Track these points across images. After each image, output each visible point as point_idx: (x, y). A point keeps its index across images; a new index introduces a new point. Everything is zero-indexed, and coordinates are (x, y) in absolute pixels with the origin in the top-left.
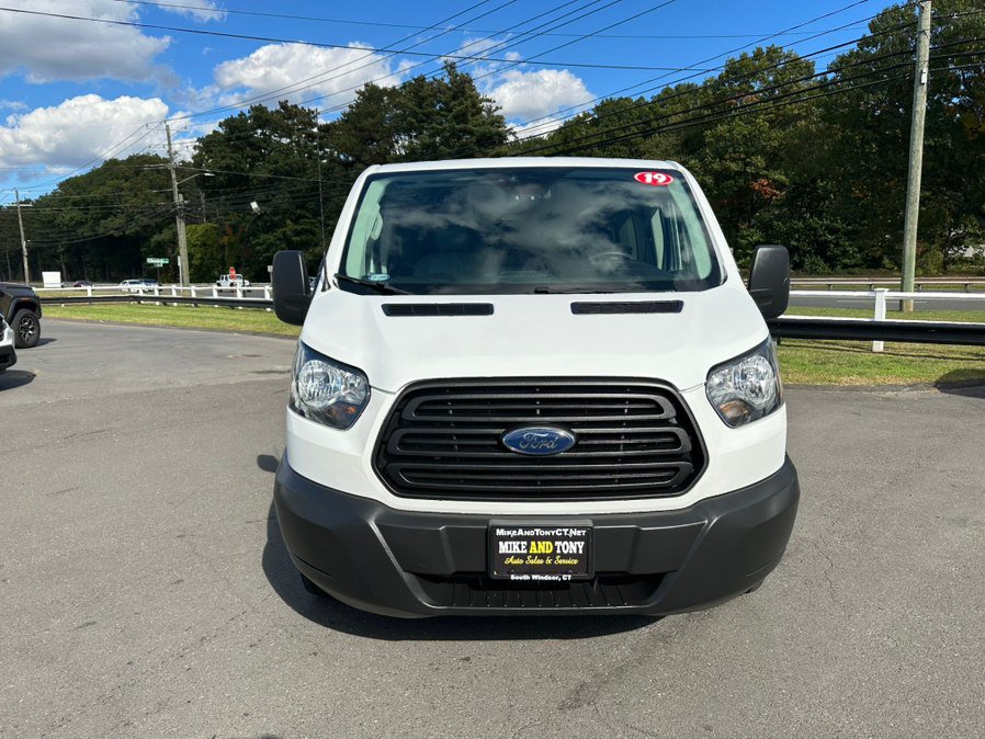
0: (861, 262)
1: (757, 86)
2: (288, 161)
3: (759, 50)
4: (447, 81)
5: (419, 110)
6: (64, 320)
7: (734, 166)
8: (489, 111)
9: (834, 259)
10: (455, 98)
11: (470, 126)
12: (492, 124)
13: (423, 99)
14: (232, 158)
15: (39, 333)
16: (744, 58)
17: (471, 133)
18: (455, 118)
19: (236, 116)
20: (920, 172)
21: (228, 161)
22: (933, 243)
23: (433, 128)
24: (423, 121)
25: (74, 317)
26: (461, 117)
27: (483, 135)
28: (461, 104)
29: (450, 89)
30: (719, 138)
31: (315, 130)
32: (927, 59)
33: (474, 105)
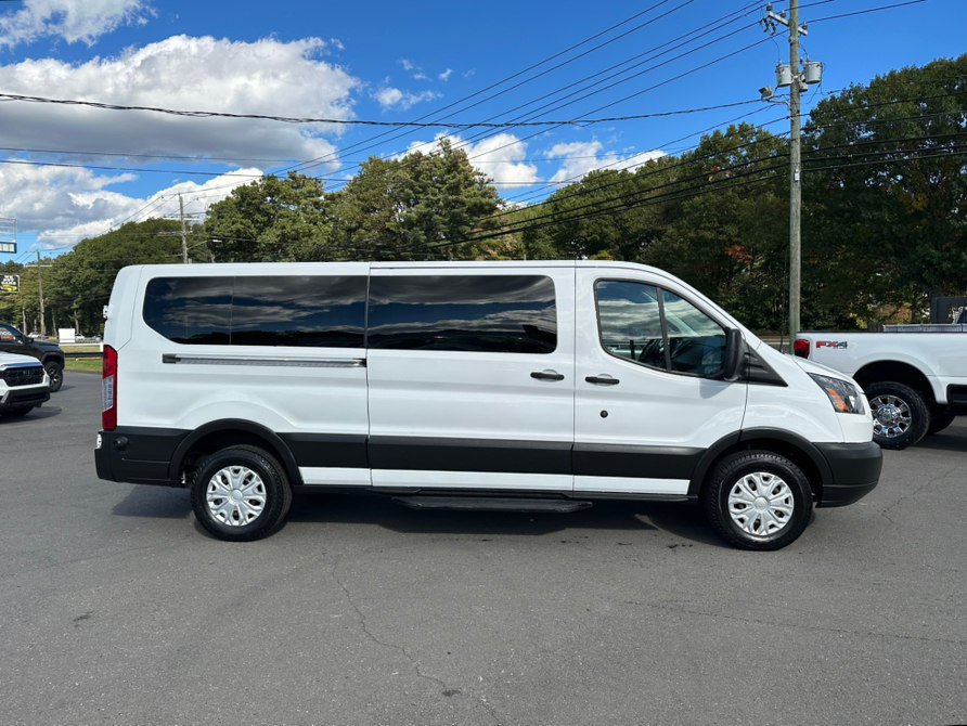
0: (833, 324)
1: (732, 159)
2: (296, 227)
3: (732, 128)
4: (442, 156)
5: (416, 184)
6: (80, 372)
7: (709, 235)
8: (482, 183)
9: (808, 321)
10: (449, 172)
11: (462, 197)
12: (484, 195)
13: (420, 173)
14: (242, 223)
15: (62, 380)
16: (717, 134)
17: (463, 204)
18: (448, 189)
19: (248, 184)
20: (799, 252)
21: (239, 226)
22: (900, 305)
23: (427, 199)
24: (419, 193)
25: (88, 369)
26: (454, 189)
27: (475, 205)
28: (454, 177)
29: (444, 164)
30: (695, 208)
31: (322, 198)
32: (799, 161)
33: (466, 178)
